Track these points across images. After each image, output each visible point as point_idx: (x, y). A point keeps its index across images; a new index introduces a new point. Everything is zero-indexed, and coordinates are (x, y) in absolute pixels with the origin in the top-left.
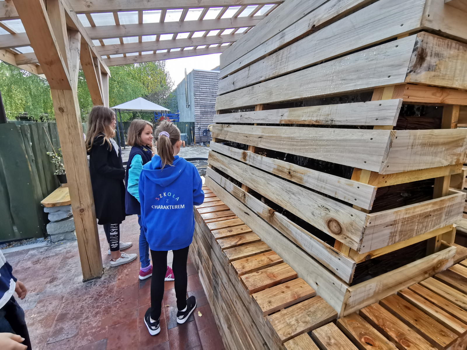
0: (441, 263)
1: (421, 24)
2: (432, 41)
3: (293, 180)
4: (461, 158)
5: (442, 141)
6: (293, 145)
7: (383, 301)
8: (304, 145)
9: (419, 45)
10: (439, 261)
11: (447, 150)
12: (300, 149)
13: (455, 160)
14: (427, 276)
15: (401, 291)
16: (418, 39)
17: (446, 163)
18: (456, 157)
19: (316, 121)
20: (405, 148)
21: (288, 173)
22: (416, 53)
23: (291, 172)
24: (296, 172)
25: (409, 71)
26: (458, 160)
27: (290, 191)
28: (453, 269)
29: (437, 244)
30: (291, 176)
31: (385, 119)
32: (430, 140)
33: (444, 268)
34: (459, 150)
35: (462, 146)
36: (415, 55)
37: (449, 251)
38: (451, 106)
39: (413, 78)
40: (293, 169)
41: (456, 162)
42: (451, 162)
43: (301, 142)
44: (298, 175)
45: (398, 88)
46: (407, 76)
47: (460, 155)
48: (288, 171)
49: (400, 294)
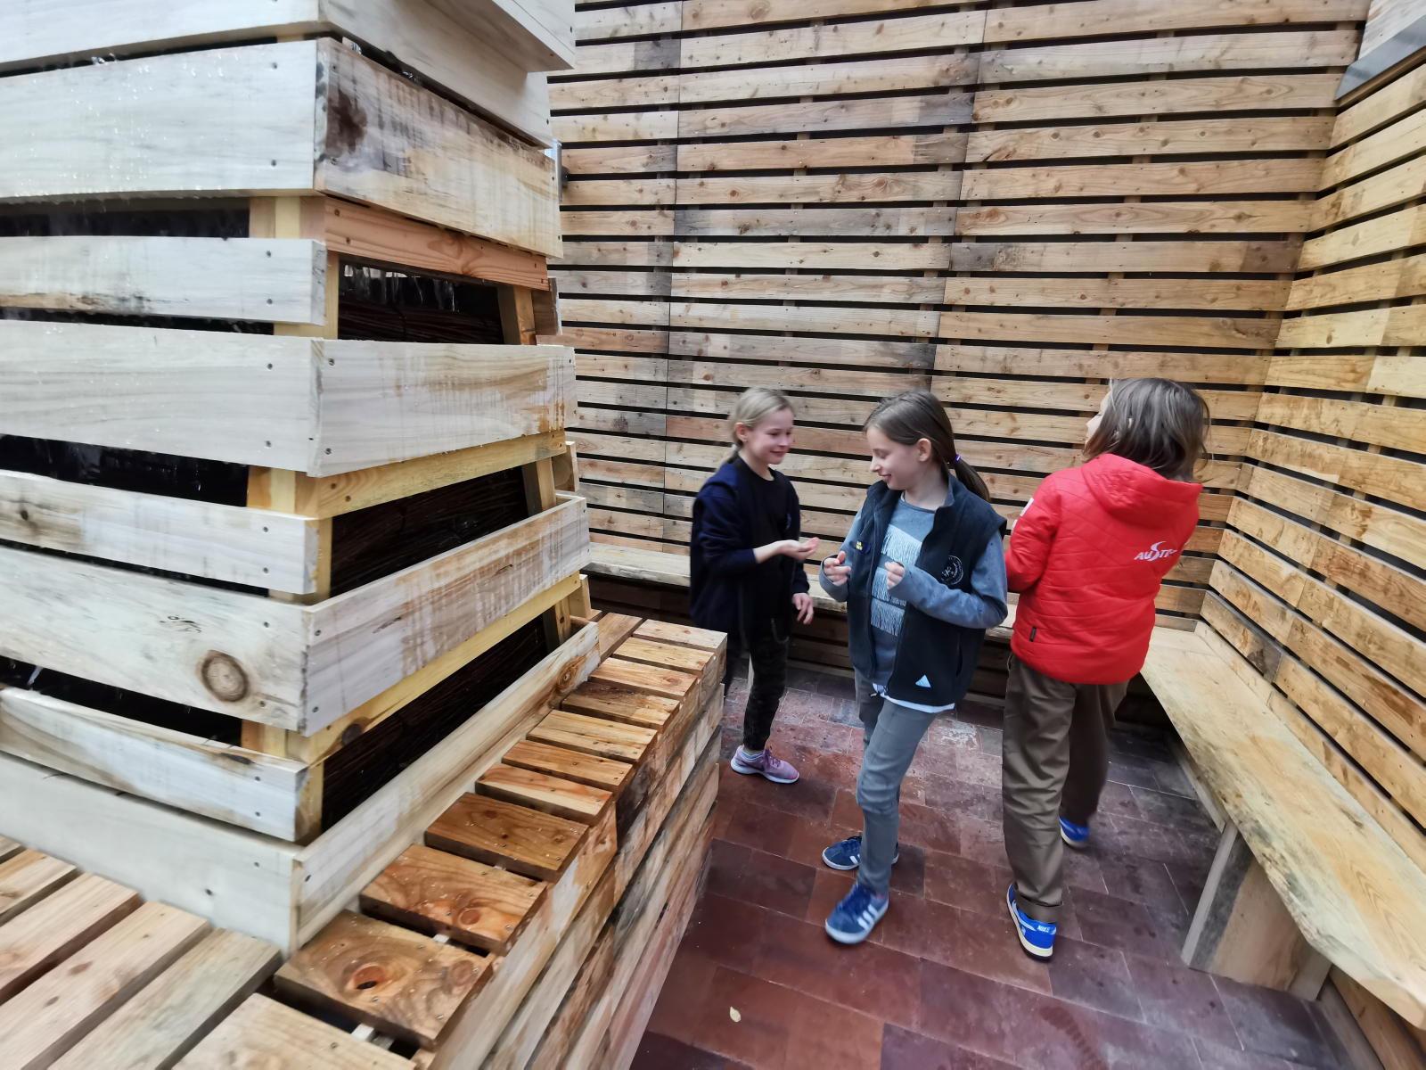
0: (570, 669)
1: (321, 11)
3: (45, 542)
4: (551, 417)
5: (486, 374)
6: (17, 398)
7: (437, 831)
8: (60, 397)
9: (325, 79)
10: (564, 666)
11: (508, 398)
12: (47, 413)
14: (544, 710)
15: (482, 778)
16: (321, 60)
17: (515, 432)
18: (536, 416)
19: (85, 299)
21: (19, 516)
22: (323, 100)
23: (30, 509)
24: (48, 508)
26: (544, 423)
27: (43, 590)
30: (35, 527)
33: (581, 677)
36: (324, 109)
37: (583, 636)
39: (334, 179)
40: (35, 497)
41: (540, 428)
42: (528, 427)
43: (45, 382)
44: (62, 518)
46: (315, 169)
47: (546, 409)
48: (16, 507)
49: (482, 789)
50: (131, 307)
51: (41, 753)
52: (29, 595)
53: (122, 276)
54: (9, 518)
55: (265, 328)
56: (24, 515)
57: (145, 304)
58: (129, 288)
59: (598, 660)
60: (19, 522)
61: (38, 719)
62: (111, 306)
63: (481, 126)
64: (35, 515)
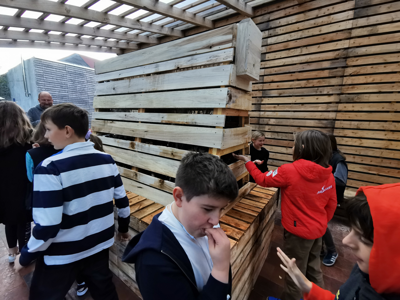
0: (246, 190)
1: (229, 84)
2: (233, 91)
3: (175, 158)
4: (247, 140)
5: (240, 133)
6: (173, 136)
7: (227, 214)
8: (180, 137)
9: (229, 93)
10: (245, 190)
11: (242, 137)
12: (178, 139)
13: (245, 141)
14: (241, 198)
15: (233, 207)
16: (228, 90)
17: (243, 143)
18: (245, 140)
19: (186, 123)
20: (229, 137)
21: (171, 154)
22: (228, 95)
23: (173, 153)
24: (176, 153)
25: (227, 103)
26: (246, 141)
27: (174, 165)
28: (250, 193)
29: (243, 182)
30: (174, 156)
31: (220, 123)
32: (237, 133)
33: (247, 193)
34: (246, 136)
35: (247, 135)
36: (228, 97)
37: (248, 184)
38: (241, 117)
39: (228, 106)
40: (175, 151)
41: (246, 142)
42: (244, 142)
43: (178, 134)
44: (179, 154)
45: (224, 110)
46: (226, 105)
47: (247, 138)
48: (171, 153)
49: (233, 209)
50: (194, 124)
51: (170, 191)
52: (171, 166)
53: (193, 119)
54: (169, 154)
55: (214, 127)
56: (172, 154)
57: (196, 123)
58: (194, 121)
59: (250, 190)
60: (171, 155)
61: (170, 185)
62: (191, 124)
63: (244, 92)
64: (174, 154)
